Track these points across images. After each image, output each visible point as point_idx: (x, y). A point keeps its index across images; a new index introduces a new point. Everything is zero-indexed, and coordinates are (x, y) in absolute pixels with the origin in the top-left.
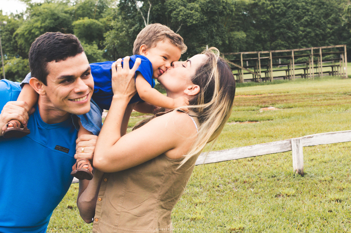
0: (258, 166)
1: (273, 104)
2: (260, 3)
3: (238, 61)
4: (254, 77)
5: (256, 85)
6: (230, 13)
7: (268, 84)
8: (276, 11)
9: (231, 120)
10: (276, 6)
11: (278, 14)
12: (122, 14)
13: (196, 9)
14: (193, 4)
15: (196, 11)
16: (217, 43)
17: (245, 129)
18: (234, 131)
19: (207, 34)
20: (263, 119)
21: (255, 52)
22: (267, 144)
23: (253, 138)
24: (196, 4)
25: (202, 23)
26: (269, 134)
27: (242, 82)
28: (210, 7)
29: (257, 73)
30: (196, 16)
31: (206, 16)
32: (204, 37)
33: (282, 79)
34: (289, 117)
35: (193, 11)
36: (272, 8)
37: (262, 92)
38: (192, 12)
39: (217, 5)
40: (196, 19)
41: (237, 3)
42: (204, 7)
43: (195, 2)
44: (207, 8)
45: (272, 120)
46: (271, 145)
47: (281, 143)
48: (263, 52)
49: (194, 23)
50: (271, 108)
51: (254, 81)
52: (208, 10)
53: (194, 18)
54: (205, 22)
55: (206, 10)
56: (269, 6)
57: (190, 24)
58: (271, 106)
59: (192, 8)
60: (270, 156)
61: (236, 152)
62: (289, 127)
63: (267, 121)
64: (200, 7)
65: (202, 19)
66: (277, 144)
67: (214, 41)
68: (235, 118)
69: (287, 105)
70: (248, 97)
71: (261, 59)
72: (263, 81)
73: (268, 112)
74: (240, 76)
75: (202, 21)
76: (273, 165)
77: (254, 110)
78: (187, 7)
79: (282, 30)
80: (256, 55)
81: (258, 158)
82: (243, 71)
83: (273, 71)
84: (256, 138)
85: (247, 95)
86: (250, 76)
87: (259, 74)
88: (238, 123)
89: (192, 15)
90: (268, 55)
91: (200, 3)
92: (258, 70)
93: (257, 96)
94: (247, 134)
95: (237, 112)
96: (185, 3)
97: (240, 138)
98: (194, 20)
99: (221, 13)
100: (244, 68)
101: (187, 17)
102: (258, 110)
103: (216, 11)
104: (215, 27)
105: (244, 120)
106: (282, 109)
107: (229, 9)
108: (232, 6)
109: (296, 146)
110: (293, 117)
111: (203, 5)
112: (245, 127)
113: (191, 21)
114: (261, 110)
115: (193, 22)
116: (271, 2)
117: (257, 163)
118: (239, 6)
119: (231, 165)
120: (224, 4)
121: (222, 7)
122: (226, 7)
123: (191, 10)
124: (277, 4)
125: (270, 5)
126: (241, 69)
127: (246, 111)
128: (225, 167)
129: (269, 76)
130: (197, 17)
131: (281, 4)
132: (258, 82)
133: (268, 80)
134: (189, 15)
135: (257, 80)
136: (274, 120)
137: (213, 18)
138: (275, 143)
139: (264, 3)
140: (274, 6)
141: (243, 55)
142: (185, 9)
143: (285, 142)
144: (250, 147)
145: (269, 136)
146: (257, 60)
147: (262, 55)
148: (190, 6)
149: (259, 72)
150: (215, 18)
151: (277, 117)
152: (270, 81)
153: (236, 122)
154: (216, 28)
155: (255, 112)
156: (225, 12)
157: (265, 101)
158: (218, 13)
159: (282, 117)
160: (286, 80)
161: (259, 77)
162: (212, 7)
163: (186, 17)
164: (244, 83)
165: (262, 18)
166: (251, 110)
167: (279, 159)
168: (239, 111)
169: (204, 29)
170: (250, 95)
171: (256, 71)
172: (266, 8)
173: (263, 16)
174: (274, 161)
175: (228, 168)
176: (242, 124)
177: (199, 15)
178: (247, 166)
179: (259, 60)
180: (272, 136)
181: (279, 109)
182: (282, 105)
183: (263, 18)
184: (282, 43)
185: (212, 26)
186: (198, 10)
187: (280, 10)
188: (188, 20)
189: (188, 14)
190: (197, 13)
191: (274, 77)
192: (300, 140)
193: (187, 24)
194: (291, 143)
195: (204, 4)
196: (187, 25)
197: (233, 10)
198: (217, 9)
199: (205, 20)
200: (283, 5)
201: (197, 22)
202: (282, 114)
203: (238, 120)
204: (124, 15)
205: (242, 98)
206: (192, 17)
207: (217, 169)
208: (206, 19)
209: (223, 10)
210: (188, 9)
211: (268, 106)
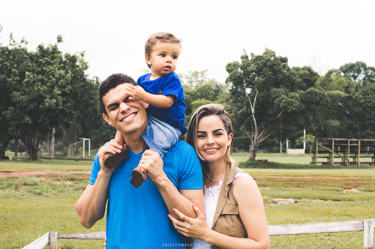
0: (334, 241)
1: (356, 187)
2: (354, 97)
3: (330, 146)
4: (343, 161)
5: (344, 168)
6: (326, 103)
7: (355, 168)
8: (368, 104)
9: (316, 198)
10: (368, 100)
11: (369, 107)
12: (233, 98)
13: (296, 98)
14: (294, 93)
15: (296, 99)
16: (312, 128)
17: (327, 207)
18: (317, 208)
19: (304, 120)
20: (345, 199)
21: (346, 139)
22: (342, 222)
23: (333, 216)
24: (296, 94)
25: (300, 110)
26: (348, 213)
27: (332, 164)
28: (308, 97)
29: (346, 157)
30: (296, 104)
31: (304, 105)
32: (301, 122)
33: (368, 165)
34: (368, 200)
35: (294, 99)
36: (364, 102)
37: (348, 175)
38: (292, 100)
39: (314, 96)
40: (296, 107)
41: (334, 95)
43: (296, 92)
44: (305, 98)
45: (353, 201)
46: (346, 224)
47: (355, 223)
48: (352, 140)
49: (294, 109)
50: (354, 190)
51: (343, 165)
52: (307, 100)
53: (294, 105)
54: (303, 109)
55: (305, 99)
56: (361, 100)
57: (291, 110)
58: (354, 188)
59: (293, 96)
60: (345, 234)
61: (314, 227)
62: (366, 209)
63: (348, 202)
64: (300, 96)
65: (300, 107)
66: (351, 223)
67: (309, 127)
68: (320, 196)
69: (368, 189)
70: (335, 178)
71: (350, 146)
72: (351, 165)
73: (350, 193)
74: (331, 159)
75: (301, 109)
76: (347, 241)
77: (338, 191)
78: (289, 96)
79: (372, 121)
80: (346, 142)
81: (334, 234)
82: (334, 155)
83: (361, 157)
84: (336, 216)
85: (334, 176)
86: (340, 160)
87: (347, 158)
88: (322, 201)
89: (292, 103)
90: (357, 142)
91: (300, 93)
92: (347, 155)
93: (343, 178)
94: (328, 211)
95: (323, 191)
96: (287, 93)
97: (322, 214)
98: (294, 107)
99: (318, 103)
100: (334, 153)
101: (288, 105)
102: (342, 191)
103: (314, 101)
104: (311, 115)
105: (328, 198)
106: (363, 192)
107: (325, 100)
108: (328, 98)
109: (367, 227)
110: (371, 200)
111: (302, 96)
112: (327, 205)
113: (291, 108)
114: (345, 191)
115: (292, 109)
116: (364, 97)
117: (333, 238)
118: (336, 98)
119: (309, 237)
120: (321, 96)
121: (318, 98)
122: (323, 98)
123: (292, 99)
124: (369, 98)
125: (363, 99)
126: (332, 153)
127: (331, 191)
128: (304, 239)
129: (357, 161)
130: (297, 104)
131: (373, 98)
132: (346, 165)
133: (356, 165)
134: (290, 103)
135: (345, 164)
136: (355, 201)
137: (310, 107)
138: (349, 222)
139: (357, 97)
140: (366, 100)
141: (335, 141)
142: (287, 98)
143: (358, 222)
144: (327, 224)
145: (347, 215)
146: (347, 147)
147: (351, 142)
148: (291, 95)
149: (348, 157)
150: (312, 107)
151: (357, 199)
152: (357, 165)
153: (321, 199)
154: (312, 116)
155: (339, 192)
156: (321, 103)
157: (349, 183)
158: (315, 103)
159: (362, 199)
160: (371, 166)
161: (347, 161)
162: (310, 97)
164: (334, 165)
165: (354, 110)
166: (336, 190)
167: (353, 236)
168: (324, 190)
169: (302, 116)
170: (336, 177)
171: (345, 155)
172: (359, 101)
173: (356, 108)
174: (349, 238)
175: (307, 240)
176: (327, 202)
177: (298, 103)
178: (324, 240)
179: (349, 146)
180: (350, 216)
181: (360, 192)
182: (364, 188)
183: (356, 109)
184: (372, 132)
185: (309, 114)
186: (298, 99)
187: (371, 104)
188: (289, 106)
189: (289, 101)
190: (297, 101)
191: (361, 163)
192: (372, 222)
194: (363, 224)
195: (303, 94)
196: (287, 111)
197: (329, 101)
198: (314, 99)
199: (303, 108)
200: (374, 99)
201: (296, 109)
202: (363, 197)
203: (323, 198)
204: (234, 99)
205: (329, 179)
206: (292, 105)
207: (297, 240)
208: (304, 107)
209: (320, 100)
210: (289, 98)
211: (351, 188)
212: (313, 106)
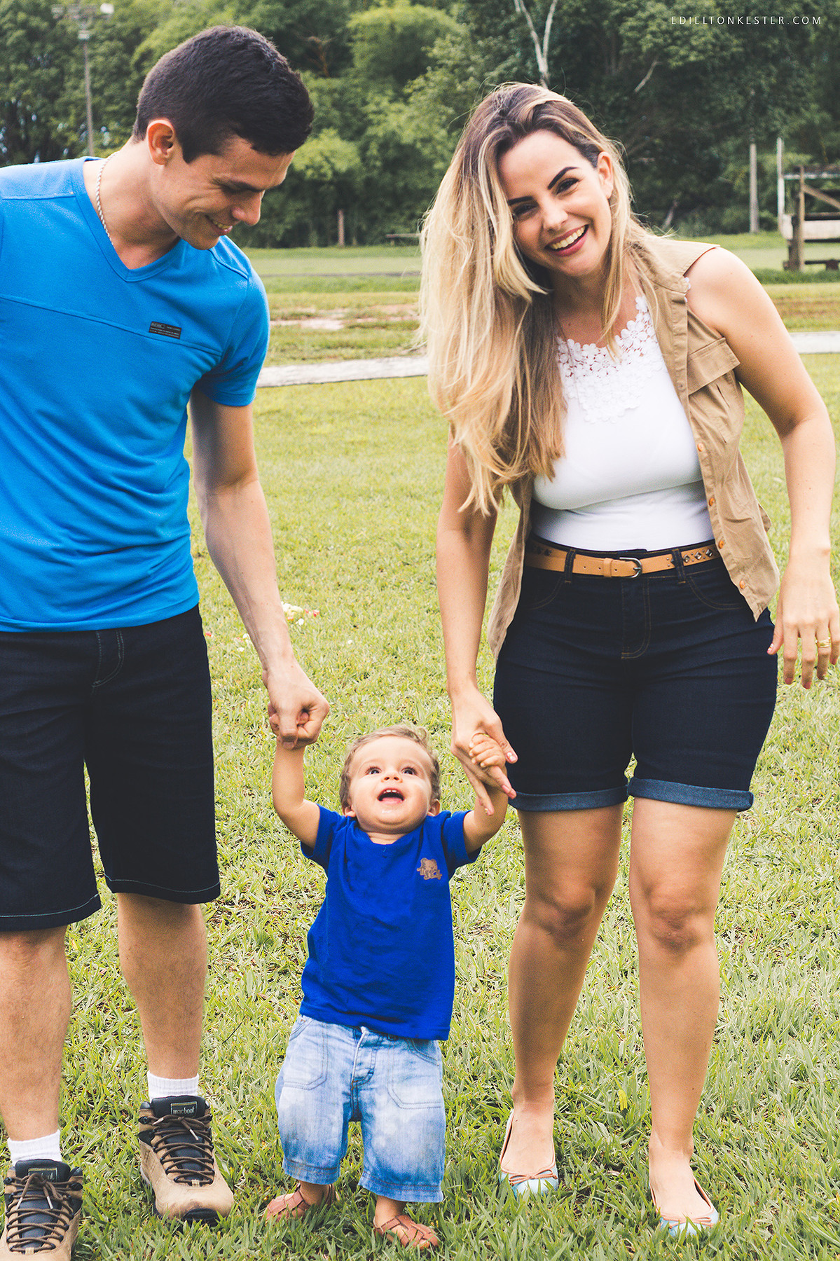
13: (702, 14)
16: (773, 129)
19: (742, 98)
25: (723, 59)
30: (700, 37)
31: (737, 38)
32: (727, 107)
40: (700, 48)
42: (734, 7)
49: (692, 58)
53: (694, 43)
54: (733, 56)
57: (680, 63)
65: (724, 47)
67: (763, 125)
75: (725, 53)
89: (686, 33)
98: (692, 48)
101: (669, 41)
104: (769, 75)
113: (682, 52)
115: (687, 56)
123: (687, 17)
130: (703, 39)
134: (677, 33)
137: (764, 44)
142: (667, 13)
150: (770, 46)
154: (773, 80)
163: (665, 40)
169: (731, 80)
185: (759, 72)
188: (673, 48)
189: (676, 28)
190: (705, 26)
193: (670, 61)
196: (669, 64)
199: (734, 50)
201: (702, 57)
206: (686, 42)
208: (737, 46)
210: (677, 13)
212: (776, 41)
